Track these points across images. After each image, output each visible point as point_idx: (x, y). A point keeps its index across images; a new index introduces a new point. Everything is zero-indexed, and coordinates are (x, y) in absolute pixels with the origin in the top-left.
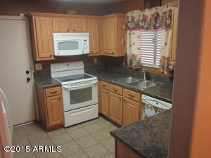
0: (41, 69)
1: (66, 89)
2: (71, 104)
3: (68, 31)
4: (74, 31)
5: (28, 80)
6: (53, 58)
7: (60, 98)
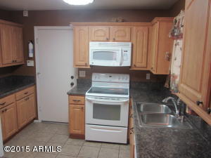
0: (84, 76)
1: (90, 101)
2: (94, 117)
3: (108, 40)
4: (114, 40)
5: (72, 84)
6: (89, 67)
7: (82, 108)
